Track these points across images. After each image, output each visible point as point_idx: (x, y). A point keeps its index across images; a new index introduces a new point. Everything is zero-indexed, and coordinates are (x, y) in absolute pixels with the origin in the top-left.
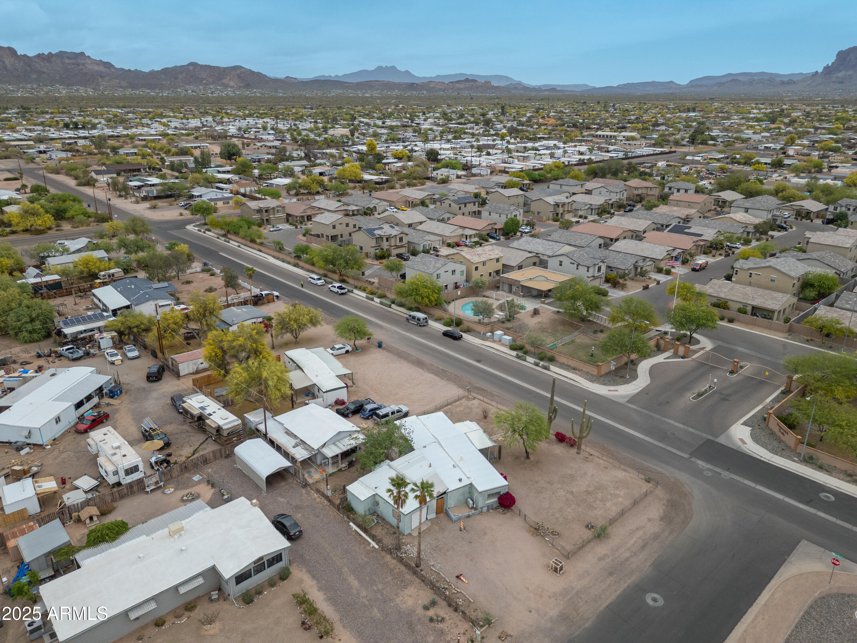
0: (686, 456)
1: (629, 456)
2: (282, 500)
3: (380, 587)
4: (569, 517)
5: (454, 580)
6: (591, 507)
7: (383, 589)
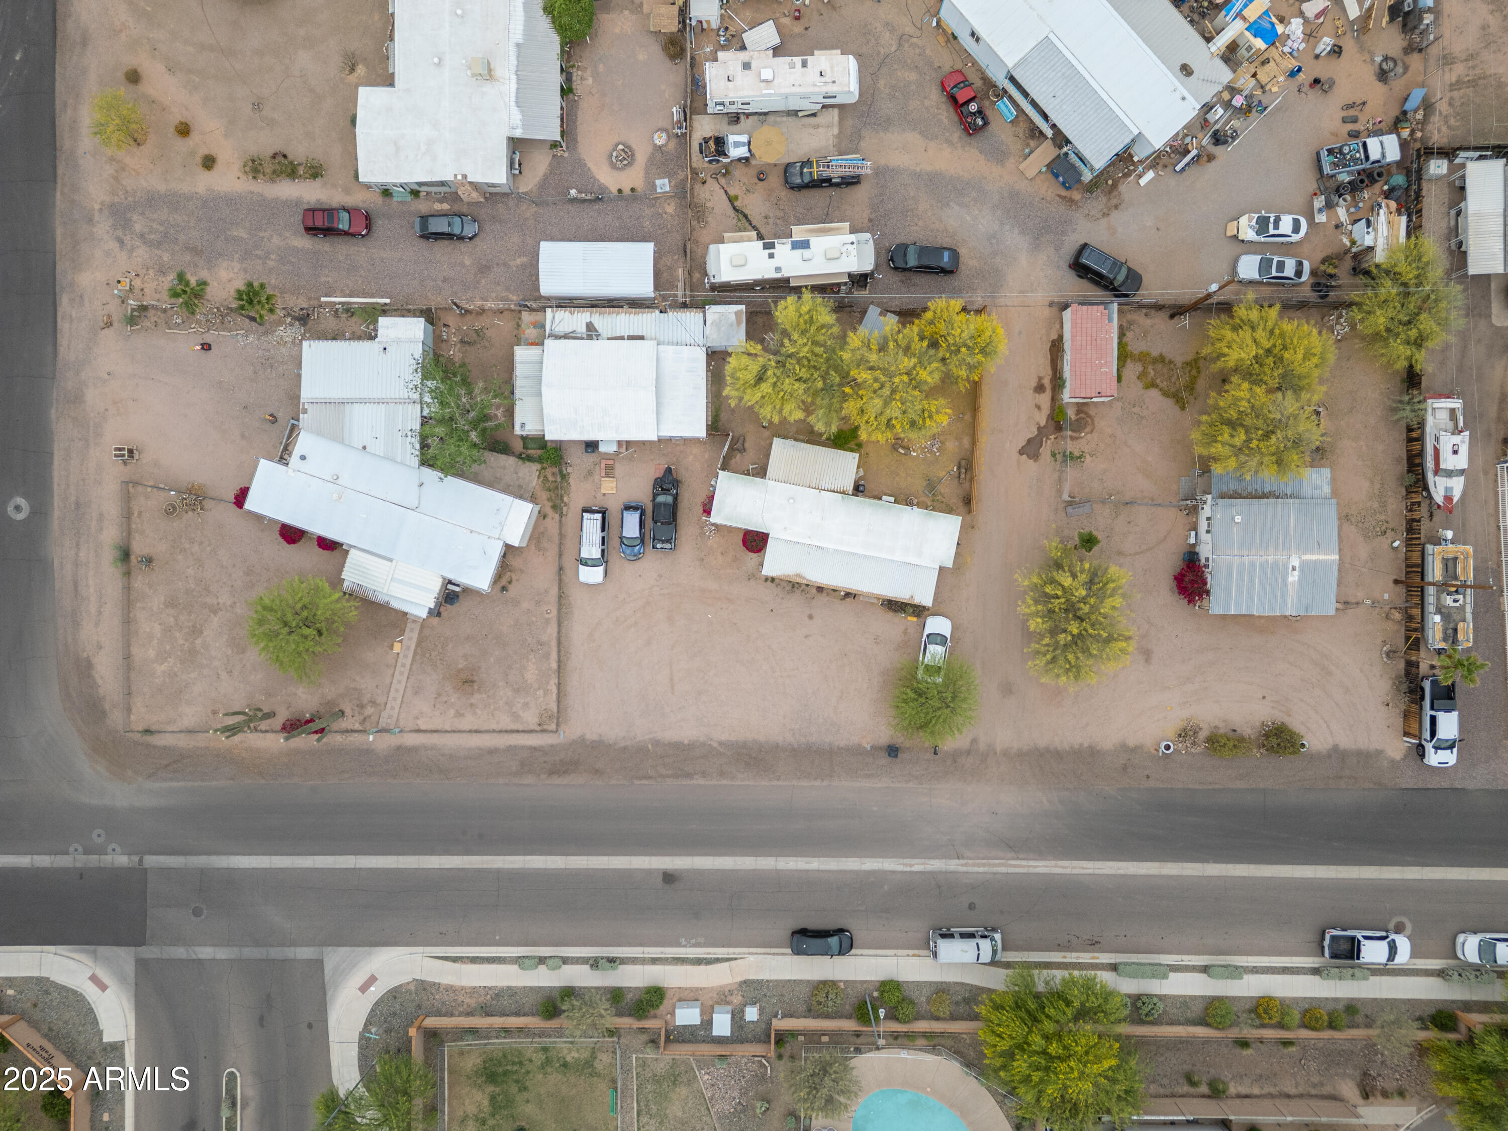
0: (151, 861)
1: (214, 783)
2: (519, 261)
3: (271, 263)
4: (180, 557)
5: (208, 338)
6: (171, 603)
7: (264, 263)
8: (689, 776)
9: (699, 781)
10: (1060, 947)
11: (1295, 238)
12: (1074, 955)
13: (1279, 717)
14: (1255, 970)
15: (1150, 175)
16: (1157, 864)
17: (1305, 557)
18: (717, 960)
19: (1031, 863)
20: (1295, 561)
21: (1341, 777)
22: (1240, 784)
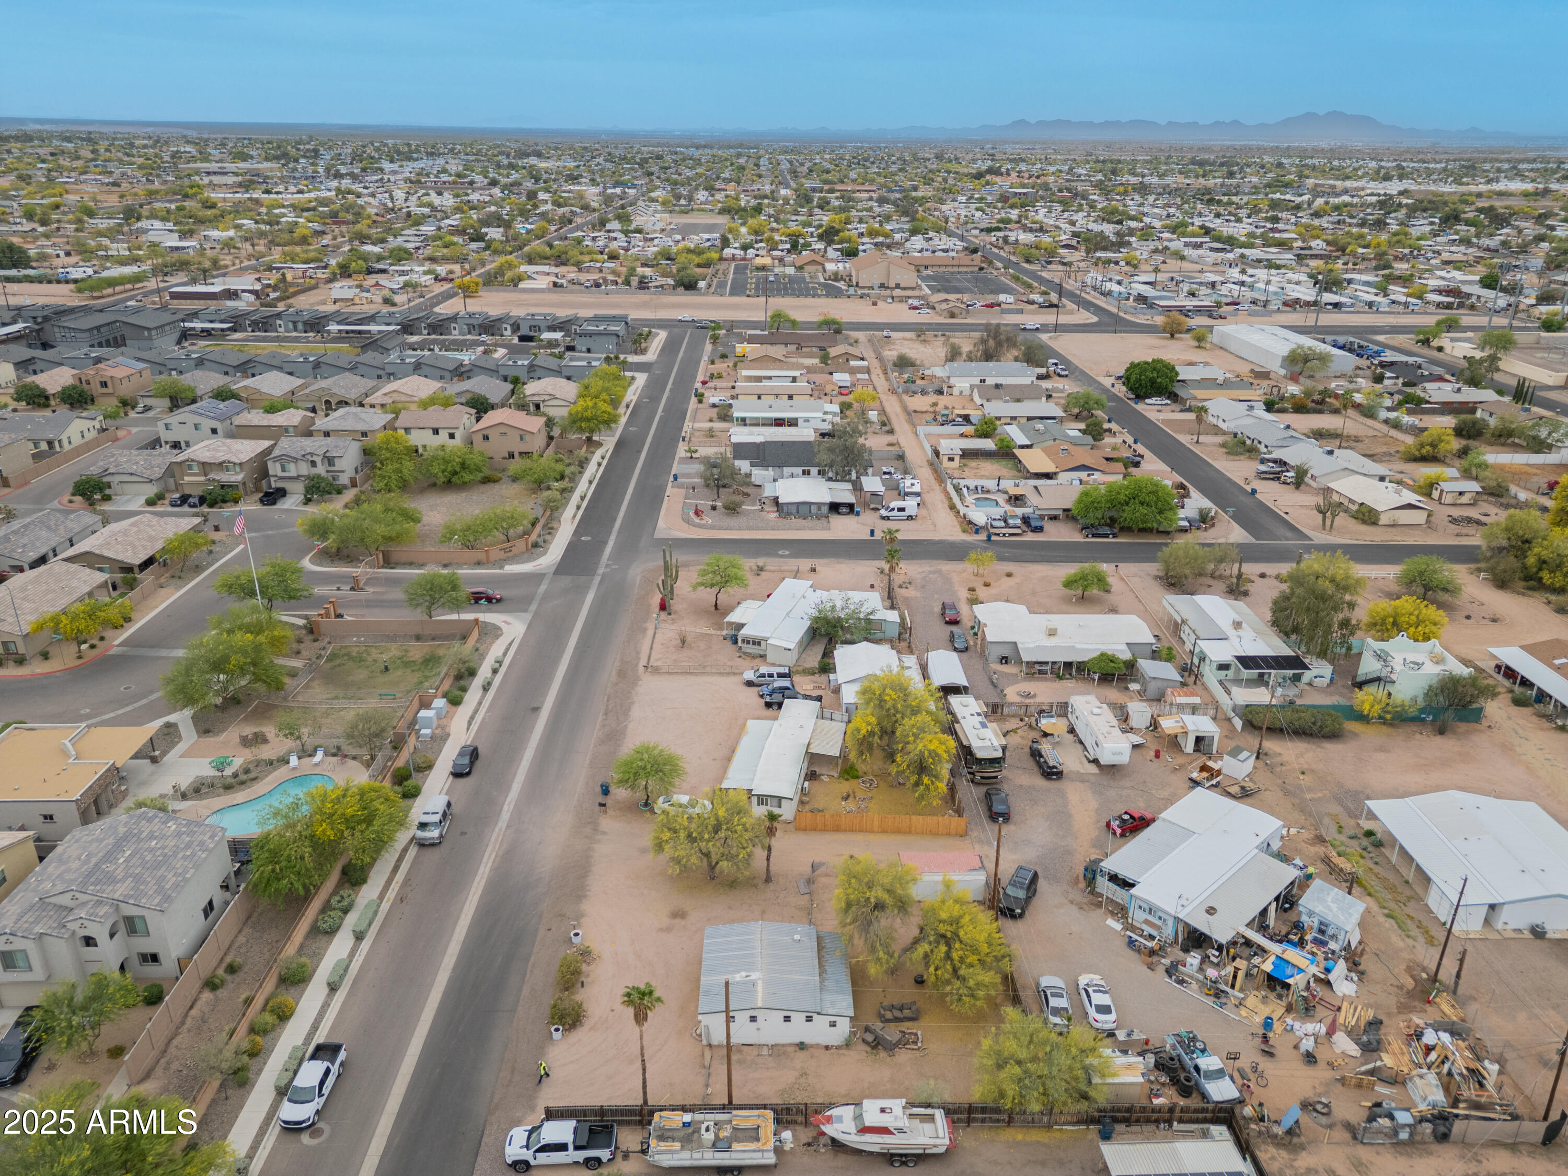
8: (606, 714)
9: (601, 718)
10: (407, 882)
11: (1092, 1012)
12: (397, 889)
13: (588, 1023)
14: (325, 1006)
15: (1118, 926)
16: (462, 938)
17: (760, 982)
18: (470, 723)
19: (490, 864)
20: (754, 976)
21: (513, 1072)
22: (526, 991)
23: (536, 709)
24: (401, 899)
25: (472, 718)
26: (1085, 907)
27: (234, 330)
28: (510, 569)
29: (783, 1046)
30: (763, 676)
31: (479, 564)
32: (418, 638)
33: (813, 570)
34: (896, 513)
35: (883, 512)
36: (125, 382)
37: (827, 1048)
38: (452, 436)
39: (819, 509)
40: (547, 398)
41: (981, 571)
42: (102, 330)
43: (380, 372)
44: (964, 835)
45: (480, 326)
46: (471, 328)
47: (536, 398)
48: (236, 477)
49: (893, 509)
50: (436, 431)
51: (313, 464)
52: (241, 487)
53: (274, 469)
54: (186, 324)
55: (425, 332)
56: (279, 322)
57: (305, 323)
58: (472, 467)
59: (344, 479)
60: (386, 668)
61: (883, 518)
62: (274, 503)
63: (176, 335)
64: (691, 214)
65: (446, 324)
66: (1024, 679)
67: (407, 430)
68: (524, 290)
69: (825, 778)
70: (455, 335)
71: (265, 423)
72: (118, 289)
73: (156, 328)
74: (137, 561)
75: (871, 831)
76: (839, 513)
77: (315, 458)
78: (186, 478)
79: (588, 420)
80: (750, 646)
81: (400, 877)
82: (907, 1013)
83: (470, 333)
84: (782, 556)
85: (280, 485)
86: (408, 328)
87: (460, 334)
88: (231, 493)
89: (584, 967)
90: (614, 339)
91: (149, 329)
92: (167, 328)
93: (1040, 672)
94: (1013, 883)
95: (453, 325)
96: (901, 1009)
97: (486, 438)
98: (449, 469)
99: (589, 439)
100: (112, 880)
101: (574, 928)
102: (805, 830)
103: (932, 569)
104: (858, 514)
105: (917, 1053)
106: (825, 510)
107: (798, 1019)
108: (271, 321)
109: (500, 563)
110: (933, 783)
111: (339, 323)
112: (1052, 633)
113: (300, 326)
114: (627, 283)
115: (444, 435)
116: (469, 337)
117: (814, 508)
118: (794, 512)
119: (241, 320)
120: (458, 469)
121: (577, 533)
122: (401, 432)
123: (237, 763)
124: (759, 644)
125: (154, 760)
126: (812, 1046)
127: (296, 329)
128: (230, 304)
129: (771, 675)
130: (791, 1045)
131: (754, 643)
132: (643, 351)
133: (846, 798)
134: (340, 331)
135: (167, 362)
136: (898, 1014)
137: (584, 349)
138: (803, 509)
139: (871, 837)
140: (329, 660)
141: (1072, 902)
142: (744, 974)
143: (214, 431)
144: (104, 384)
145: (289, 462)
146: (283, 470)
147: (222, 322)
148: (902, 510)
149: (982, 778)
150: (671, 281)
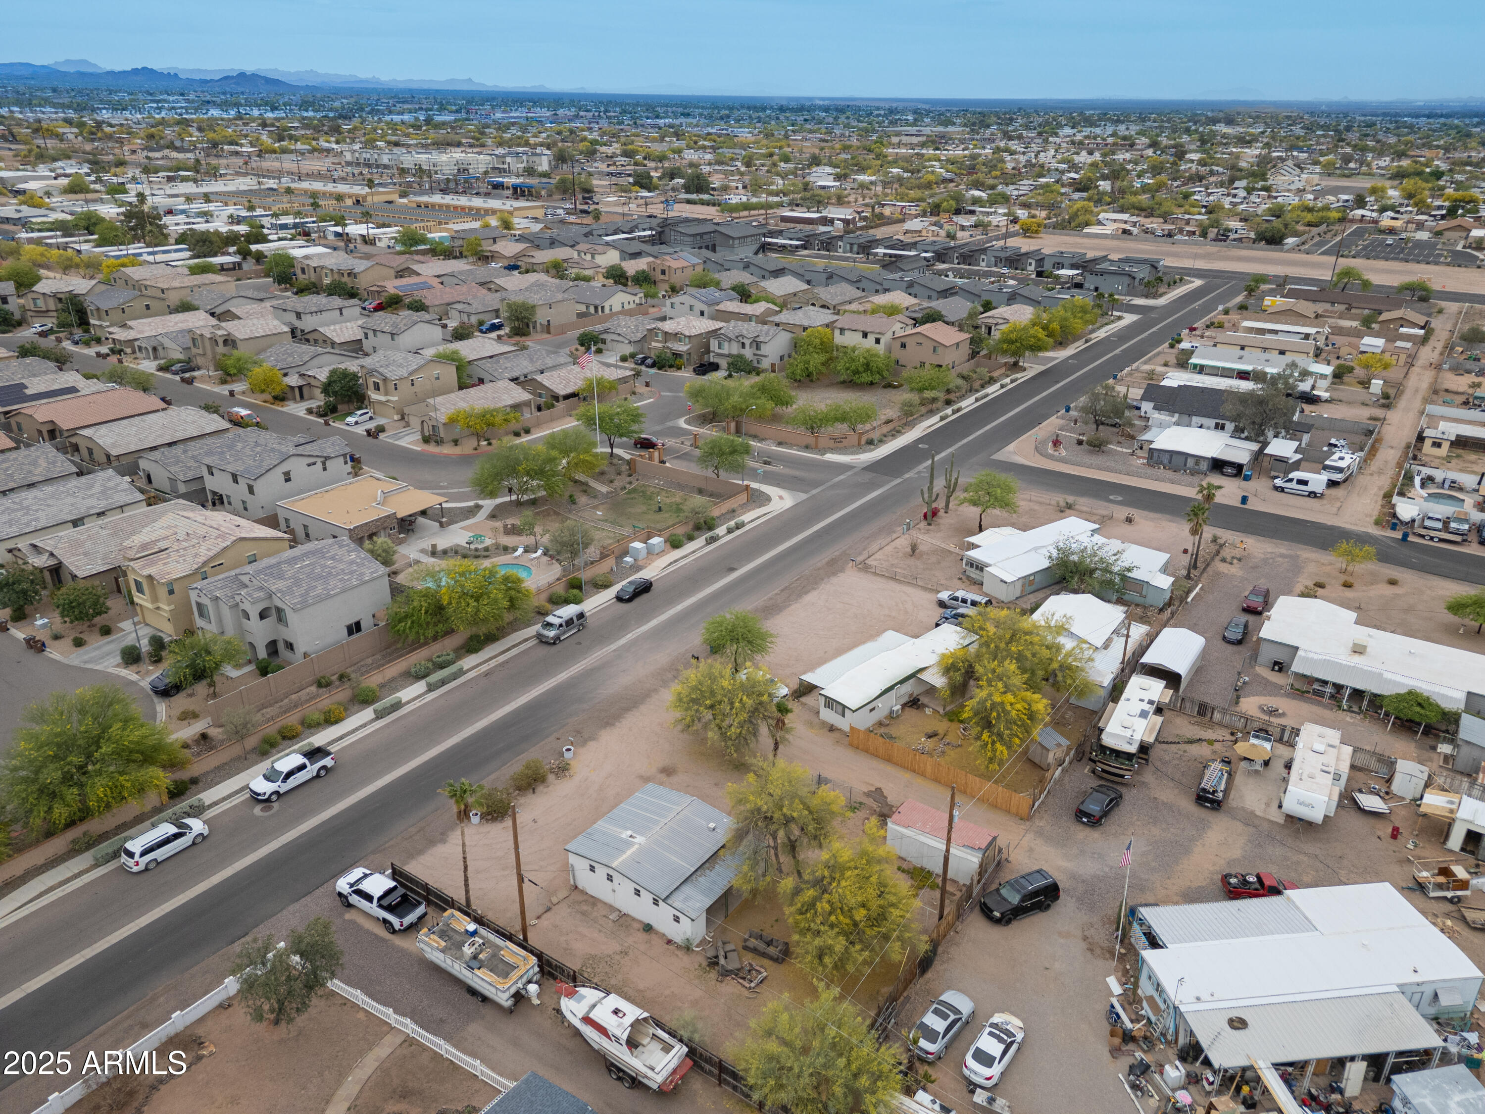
10: (504, 663)
11: (969, 1055)
13: (507, 823)
14: (362, 726)
17: (636, 847)
18: (671, 564)
19: (572, 673)
20: (638, 839)
23: (732, 570)
24: (487, 674)
25: (676, 561)
26: (1098, 951)
27: (804, 247)
28: (830, 457)
29: (634, 919)
30: (956, 599)
31: (807, 447)
32: (700, 492)
33: (1129, 520)
34: (1294, 485)
35: (1278, 482)
36: (679, 272)
37: (669, 942)
38: (878, 341)
39: (1197, 463)
40: (1001, 321)
41: (1350, 568)
42: (705, 237)
43: (878, 287)
44: (1027, 818)
45: (1007, 259)
46: (998, 261)
47: (989, 321)
48: (682, 347)
49: (1291, 480)
50: (865, 335)
51: (743, 345)
52: (685, 357)
53: (714, 345)
54: (769, 240)
55: (956, 261)
56: (840, 243)
57: (859, 246)
58: (874, 369)
59: (766, 364)
60: (660, 509)
61: (1276, 488)
62: (704, 374)
63: (755, 247)
64: (1354, 178)
65: (976, 255)
66: (1288, 695)
67: (842, 331)
68: (1089, 235)
69: (928, 711)
70: (983, 267)
71: (737, 310)
72: (753, 212)
73: (739, 238)
74: (562, 392)
75: (923, 775)
76: (1223, 474)
77: (745, 341)
78: (653, 344)
79: (1012, 342)
80: (973, 570)
81: (501, 659)
82: (771, 950)
83: (996, 266)
84: (1111, 501)
85: (716, 360)
86: (941, 256)
87: (987, 266)
88: (678, 362)
89: (551, 777)
90: (1127, 280)
91: (733, 238)
92: (749, 239)
93: (1316, 693)
94: (1014, 885)
95: (983, 256)
96: (769, 943)
97: (903, 346)
98: (853, 367)
99: (1016, 364)
100: (281, 576)
101: (572, 744)
102: (857, 748)
103: (1283, 551)
104: (1247, 478)
105: (746, 993)
106: (1204, 466)
107: (646, 897)
108: (834, 242)
109: (823, 451)
110: (993, 743)
111: (886, 247)
112: (1359, 650)
113: (855, 248)
114: (1204, 234)
115: (871, 338)
116: (994, 269)
117: (1190, 462)
118: (1166, 461)
119: (812, 240)
120: (861, 369)
121: (920, 440)
122: (837, 332)
123: (488, 542)
124: (982, 570)
125: (442, 525)
126: (657, 933)
127: (851, 251)
128: (822, 229)
129: (964, 601)
130: (641, 922)
131: (977, 567)
132: (1156, 296)
133: (930, 736)
134: (885, 254)
135: (725, 263)
136: (761, 946)
137: (1092, 288)
138: (1180, 460)
139: (919, 781)
140: (629, 493)
141: (1085, 938)
142: (629, 833)
143: (702, 313)
144: (663, 272)
145: (724, 340)
146: (720, 348)
147: (798, 240)
148: (1304, 483)
149: (1103, 771)
150: (1252, 235)
